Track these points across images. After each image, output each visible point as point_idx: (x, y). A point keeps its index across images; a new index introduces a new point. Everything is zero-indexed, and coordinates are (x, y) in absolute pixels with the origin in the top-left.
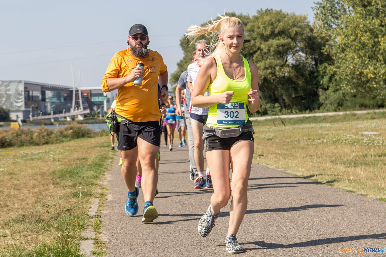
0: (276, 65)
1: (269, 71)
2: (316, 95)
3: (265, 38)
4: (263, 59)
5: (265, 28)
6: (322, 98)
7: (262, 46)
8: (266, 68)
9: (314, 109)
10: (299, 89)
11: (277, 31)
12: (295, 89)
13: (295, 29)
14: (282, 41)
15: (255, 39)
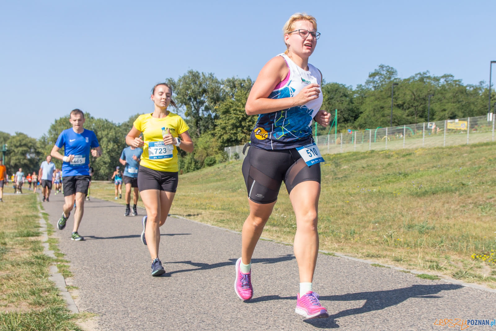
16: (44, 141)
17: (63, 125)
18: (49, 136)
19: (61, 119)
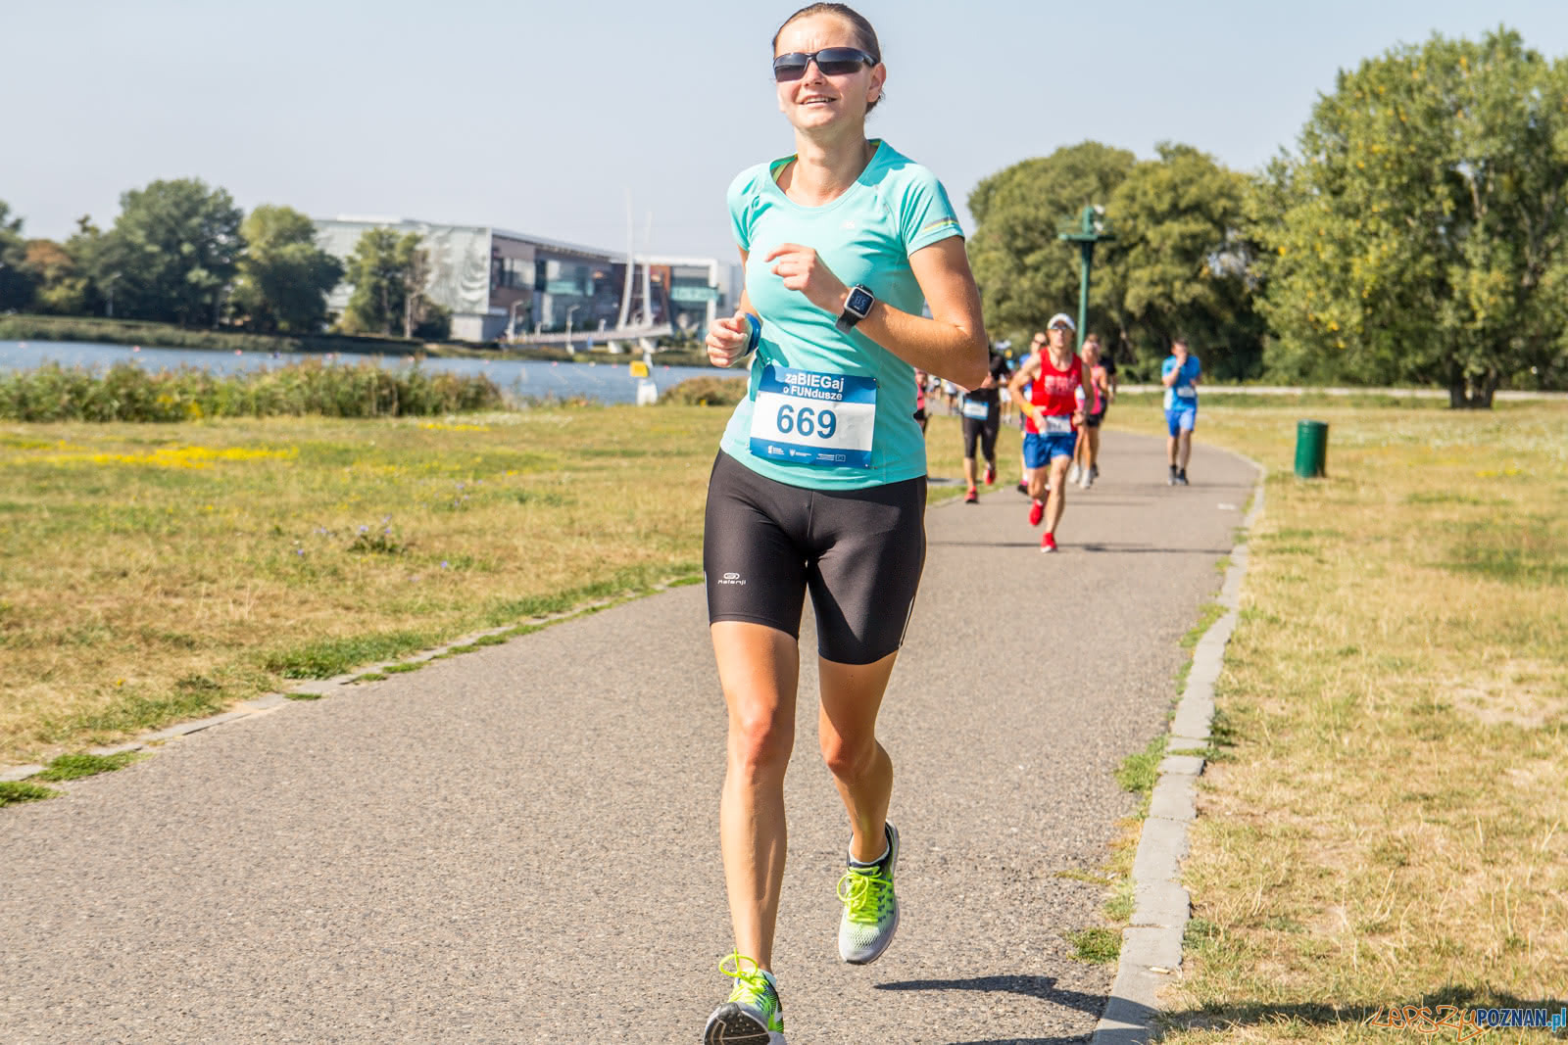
0: (1176, 278)
1: (1159, 289)
2: (1257, 349)
3: (1157, 219)
4: (1148, 263)
5: (1159, 196)
6: (1268, 355)
7: (1150, 235)
8: (1153, 283)
9: (1251, 376)
10: (1220, 331)
11: (1183, 204)
12: (1213, 330)
13: (1223, 203)
14: (1195, 226)
15: (1135, 217)
16: (1281, 184)
17: (1376, 96)
18: (1303, 161)
19: (1367, 66)
